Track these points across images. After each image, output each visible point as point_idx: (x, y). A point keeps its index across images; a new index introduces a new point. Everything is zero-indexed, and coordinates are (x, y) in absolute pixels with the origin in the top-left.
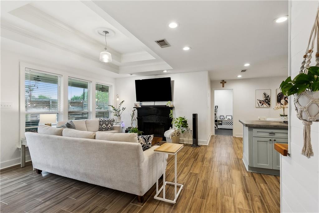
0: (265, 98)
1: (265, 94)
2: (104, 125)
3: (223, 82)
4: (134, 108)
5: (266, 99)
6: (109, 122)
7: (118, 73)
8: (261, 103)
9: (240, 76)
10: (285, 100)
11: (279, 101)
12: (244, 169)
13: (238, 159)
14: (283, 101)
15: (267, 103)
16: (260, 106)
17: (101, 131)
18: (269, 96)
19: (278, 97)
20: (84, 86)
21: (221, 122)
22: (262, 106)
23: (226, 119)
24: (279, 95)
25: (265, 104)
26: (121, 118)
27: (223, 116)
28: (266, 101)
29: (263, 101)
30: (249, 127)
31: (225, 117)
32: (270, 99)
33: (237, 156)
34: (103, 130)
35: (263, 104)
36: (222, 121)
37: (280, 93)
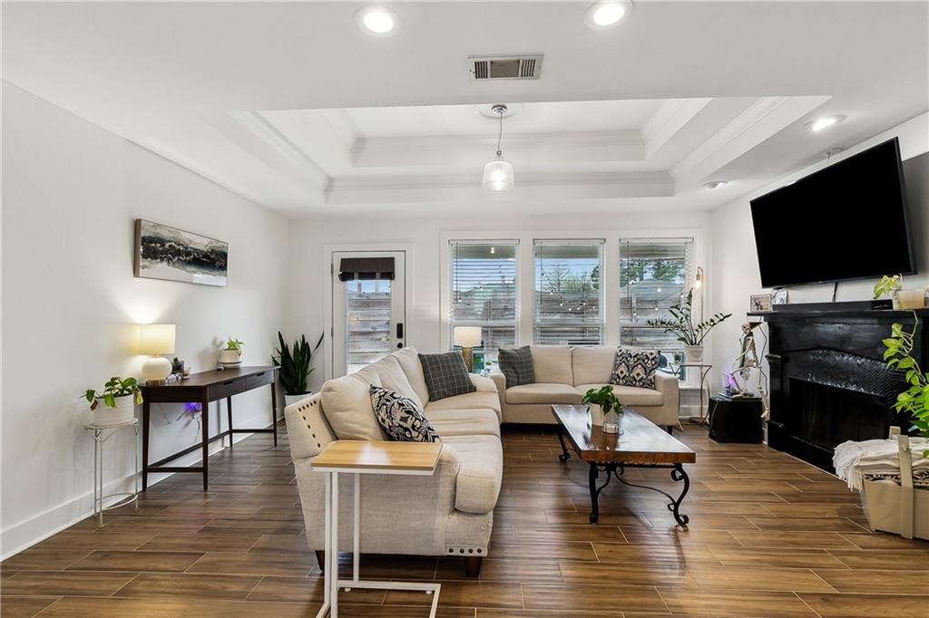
2: (639, 370)
4: (749, 314)
6: (640, 361)
7: (671, 195)
17: (629, 385)
20: (591, 253)
26: (701, 352)
34: (634, 386)
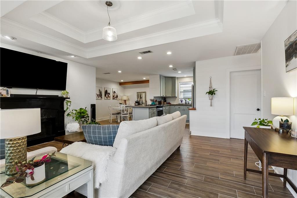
0: (100, 93)
1: (99, 90)
8: (98, 96)
10: (108, 95)
11: (105, 96)
15: (101, 96)
18: (102, 92)
22: (98, 99)
32: (102, 94)
37: (106, 90)
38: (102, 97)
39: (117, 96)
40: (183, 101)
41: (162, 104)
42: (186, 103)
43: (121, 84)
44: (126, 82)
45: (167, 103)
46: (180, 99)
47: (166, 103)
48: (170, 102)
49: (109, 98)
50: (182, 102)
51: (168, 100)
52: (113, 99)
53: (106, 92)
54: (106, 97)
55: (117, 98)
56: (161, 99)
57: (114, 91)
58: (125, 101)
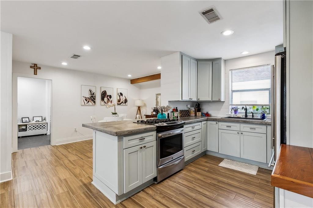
0: (90, 95)
1: (90, 91)
3: (35, 68)
5: (92, 97)
8: (86, 100)
9: (64, 64)
10: (107, 98)
11: (103, 99)
12: (109, 203)
13: (85, 185)
14: (106, 99)
15: (93, 100)
16: (86, 104)
18: (95, 94)
19: (102, 95)
21: (24, 127)
22: (88, 104)
23: (34, 122)
24: (103, 93)
25: (91, 102)
27: (28, 118)
28: (92, 98)
29: (89, 98)
30: (118, 136)
31: (31, 118)
32: (95, 96)
33: (81, 181)
35: (88, 102)
36: (26, 125)
37: (103, 91)
38: (94, 102)
39: (126, 101)
40: (239, 111)
41: (192, 115)
42: (246, 116)
43: (133, 81)
44: (139, 78)
45: (202, 114)
46: (230, 107)
47: (200, 113)
48: (210, 112)
49: (109, 103)
50: (236, 111)
51: (206, 109)
52: (118, 104)
53: (104, 95)
54: (105, 102)
55: (125, 103)
56: (189, 106)
57: (119, 92)
58: (139, 107)
